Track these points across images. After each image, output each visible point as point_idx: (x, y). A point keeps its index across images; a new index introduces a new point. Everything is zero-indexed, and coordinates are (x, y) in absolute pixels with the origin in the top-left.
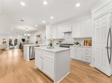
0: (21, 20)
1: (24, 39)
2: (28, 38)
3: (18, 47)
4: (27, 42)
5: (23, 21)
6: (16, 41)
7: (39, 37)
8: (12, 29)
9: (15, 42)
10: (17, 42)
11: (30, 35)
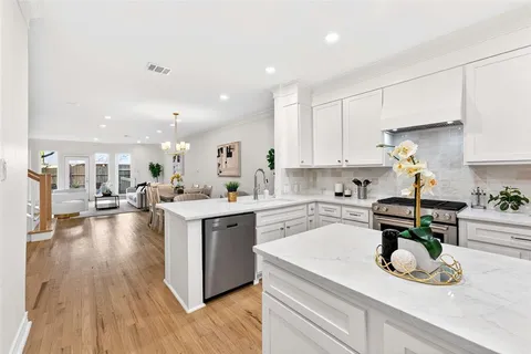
0: (152, 67)
1: (158, 165)
2: (177, 158)
3: (136, 204)
4: (175, 180)
5: (159, 70)
6: (125, 172)
7: (229, 155)
8: (108, 118)
9: (123, 178)
10: (129, 176)
11: (188, 146)
